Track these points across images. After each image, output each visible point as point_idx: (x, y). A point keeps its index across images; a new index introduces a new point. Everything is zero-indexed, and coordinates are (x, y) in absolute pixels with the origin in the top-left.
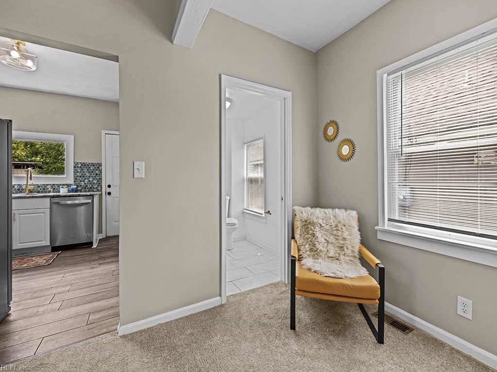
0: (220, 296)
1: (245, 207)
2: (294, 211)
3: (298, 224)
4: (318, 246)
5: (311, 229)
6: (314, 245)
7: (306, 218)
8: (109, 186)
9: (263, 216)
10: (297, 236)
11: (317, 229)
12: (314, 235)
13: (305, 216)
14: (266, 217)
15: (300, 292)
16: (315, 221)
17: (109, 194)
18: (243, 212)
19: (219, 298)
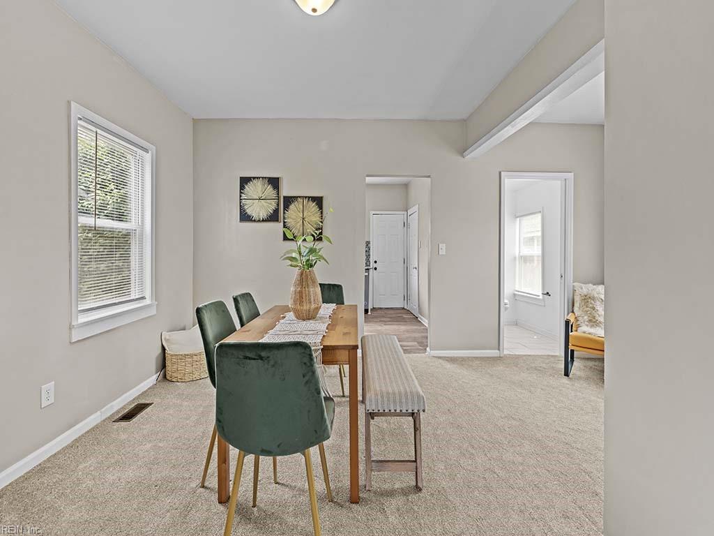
0: (499, 349)
1: (517, 289)
2: (574, 286)
3: (577, 299)
4: (597, 318)
5: (591, 303)
6: (594, 317)
7: (586, 293)
8: (376, 262)
9: (541, 297)
10: (576, 309)
11: (598, 303)
12: (594, 308)
13: (585, 291)
14: (544, 299)
15: (578, 360)
16: (596, 295)
17: (376, 269)
18: (515, 295)
19: (497, 351)
